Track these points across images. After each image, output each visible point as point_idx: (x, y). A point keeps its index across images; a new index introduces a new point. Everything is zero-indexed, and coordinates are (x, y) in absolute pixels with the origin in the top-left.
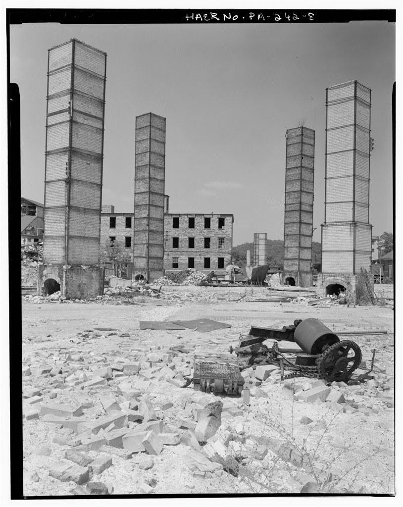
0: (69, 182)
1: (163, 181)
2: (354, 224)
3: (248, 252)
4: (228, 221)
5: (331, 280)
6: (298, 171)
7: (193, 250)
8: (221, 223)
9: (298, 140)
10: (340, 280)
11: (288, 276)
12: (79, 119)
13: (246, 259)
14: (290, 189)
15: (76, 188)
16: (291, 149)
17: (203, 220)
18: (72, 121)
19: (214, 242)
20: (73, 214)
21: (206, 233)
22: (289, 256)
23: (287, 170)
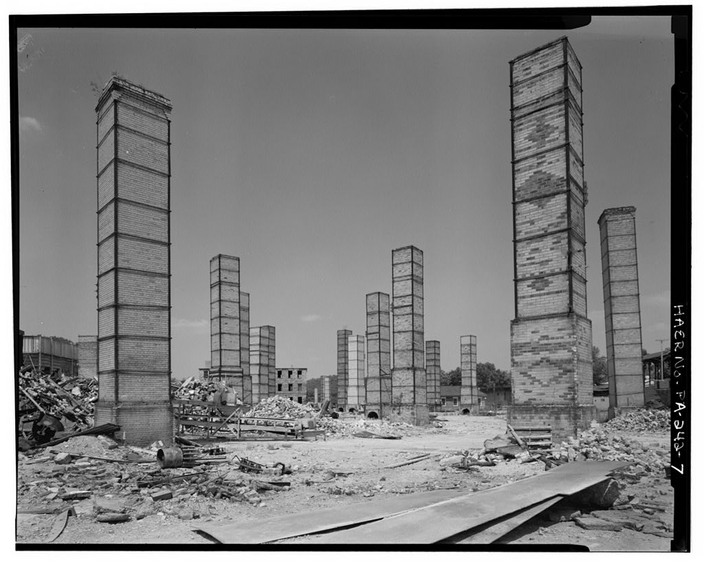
0: (259, 375)
1: (274, 359)
2: (358, 386)
3: (316, 390)
4: (303, 372)
5: (350, 407)
6: (343, 353)
7: (281, 392)
8: (300, 373)
9: (343, 336)
10: (353, 407)
11: (339, 407)
12: (262, 353)
13: (313, 396)
14: (340, 361)
15: (262, 377)
16: (340, 341)
17: (287, 372)
18: (260, 355)
19: (295, 386)
20: (261, 386)
21: (289, 381)
22: (340, 397)
23: (338, 351)
